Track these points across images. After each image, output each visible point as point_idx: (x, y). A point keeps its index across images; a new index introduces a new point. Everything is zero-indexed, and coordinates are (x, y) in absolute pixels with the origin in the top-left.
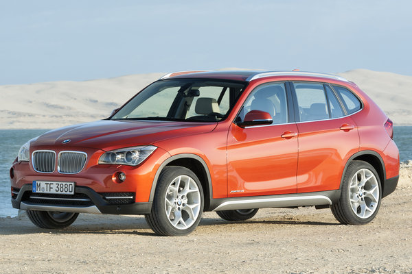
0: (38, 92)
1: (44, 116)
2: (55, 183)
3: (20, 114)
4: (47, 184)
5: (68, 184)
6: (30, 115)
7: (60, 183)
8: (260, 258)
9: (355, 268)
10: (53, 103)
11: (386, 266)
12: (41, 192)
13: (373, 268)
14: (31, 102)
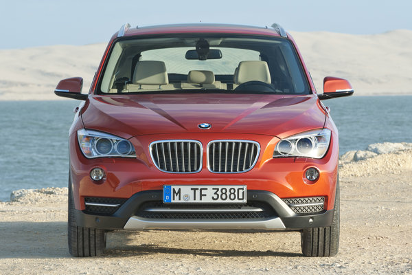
1: (39, 85)
2: (210, 188)
3: (11, 84)
4: (195, 190)
5: (236, 188)
6: (23, 85)
7: (220, 188)
10: (49, 70)
12: (182, 201)
14: (24, 69)
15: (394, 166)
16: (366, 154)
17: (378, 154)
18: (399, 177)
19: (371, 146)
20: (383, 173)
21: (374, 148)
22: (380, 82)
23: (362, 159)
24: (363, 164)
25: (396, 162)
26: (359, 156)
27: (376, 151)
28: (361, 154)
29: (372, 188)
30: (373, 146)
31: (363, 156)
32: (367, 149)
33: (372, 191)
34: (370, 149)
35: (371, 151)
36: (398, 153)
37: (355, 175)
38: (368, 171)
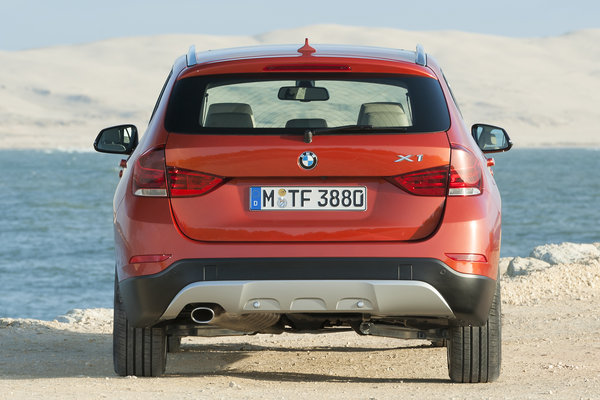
15: (580, 287)
16: (530, 264)
17: (552, 263)
18: (589, 306)
19: (538, 248)
20: (560, 298)
21: (544, 252)
22: (553, 123)
23: (523, 273)
24: (524, 281)
25: (584, 279)
26: (517, 267)
27: (547, 258)
28: (521, 263)
29: (540, 327)
30: (543, 249)
31: (524, 268)
32: (532, 255)
33: (541, 333)
34: (537, 255)
35: (539, 259)
36: (587, 264)
37: (511, 302)
38: (534, 296)
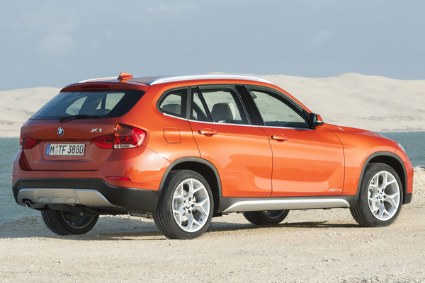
0: (17, 99)
8: (248, 268)
9: (347, 278)
11: (378, 276)
13: (365, 277)
